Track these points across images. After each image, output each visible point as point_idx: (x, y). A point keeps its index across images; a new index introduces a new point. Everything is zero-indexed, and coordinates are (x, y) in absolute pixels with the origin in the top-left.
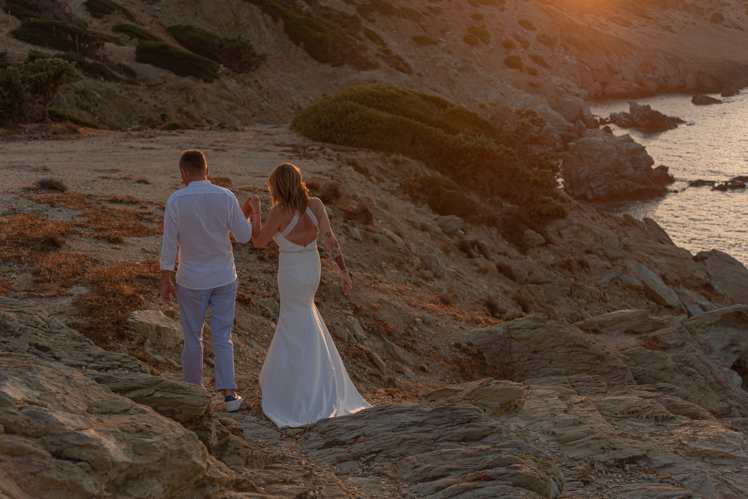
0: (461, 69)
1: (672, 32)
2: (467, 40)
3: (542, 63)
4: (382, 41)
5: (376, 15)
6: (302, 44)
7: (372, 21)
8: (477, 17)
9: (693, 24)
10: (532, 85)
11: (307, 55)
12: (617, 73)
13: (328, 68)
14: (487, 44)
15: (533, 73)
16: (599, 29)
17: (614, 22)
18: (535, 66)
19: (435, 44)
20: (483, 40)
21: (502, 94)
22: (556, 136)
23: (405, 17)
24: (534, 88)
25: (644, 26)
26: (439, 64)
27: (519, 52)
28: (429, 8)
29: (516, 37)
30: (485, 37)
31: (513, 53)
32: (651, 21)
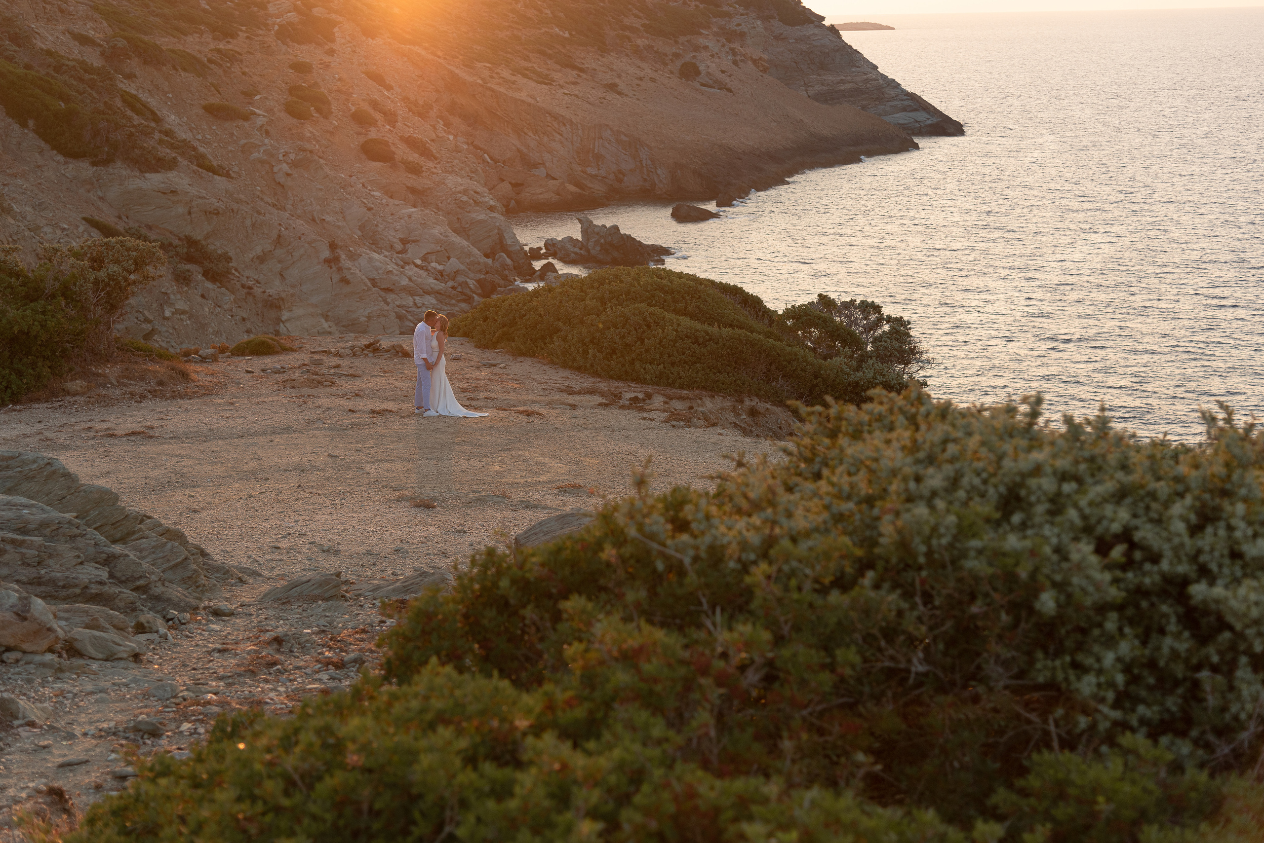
0: (295, 164)
1: (620, 93)
2: (291, 110)
3: (425, 152)
4: (153, 113)
5: (134, 64)
6: (31, 123)
7: (130, 77)
8: (301, 68)
9: (653, 80)
10: (413, 190)
11: (43, 144)
12: (535, 166)
13: (86, 170)
14: (326, 117)
15: (415, 170)
16: (502, 90)
17: (525, 76)
18: (414, 157)
19: (246, 118)
20: (318, 110)
21: (370, 209)
22: (472, 283)
23: (185, 70)
24: (418, 196)
25: (575, 83)
26: (255, 155)
27: (380, 132)
28: (219, 51)
29: (375, 104)
30: (321, 105)
31: (373, 134)
32: (584, 76)
